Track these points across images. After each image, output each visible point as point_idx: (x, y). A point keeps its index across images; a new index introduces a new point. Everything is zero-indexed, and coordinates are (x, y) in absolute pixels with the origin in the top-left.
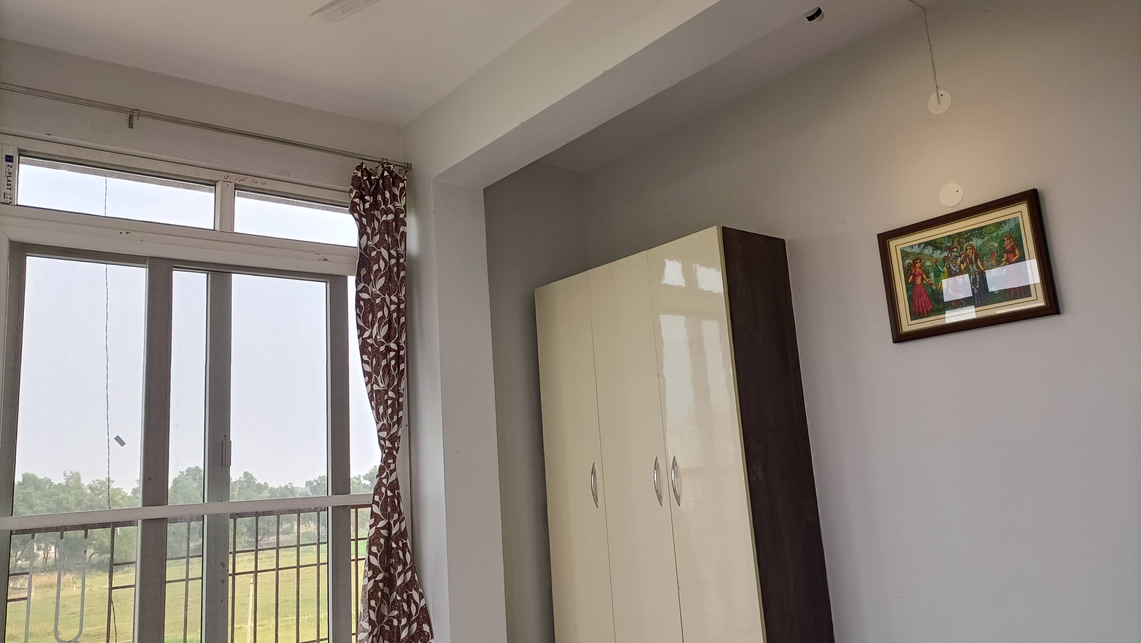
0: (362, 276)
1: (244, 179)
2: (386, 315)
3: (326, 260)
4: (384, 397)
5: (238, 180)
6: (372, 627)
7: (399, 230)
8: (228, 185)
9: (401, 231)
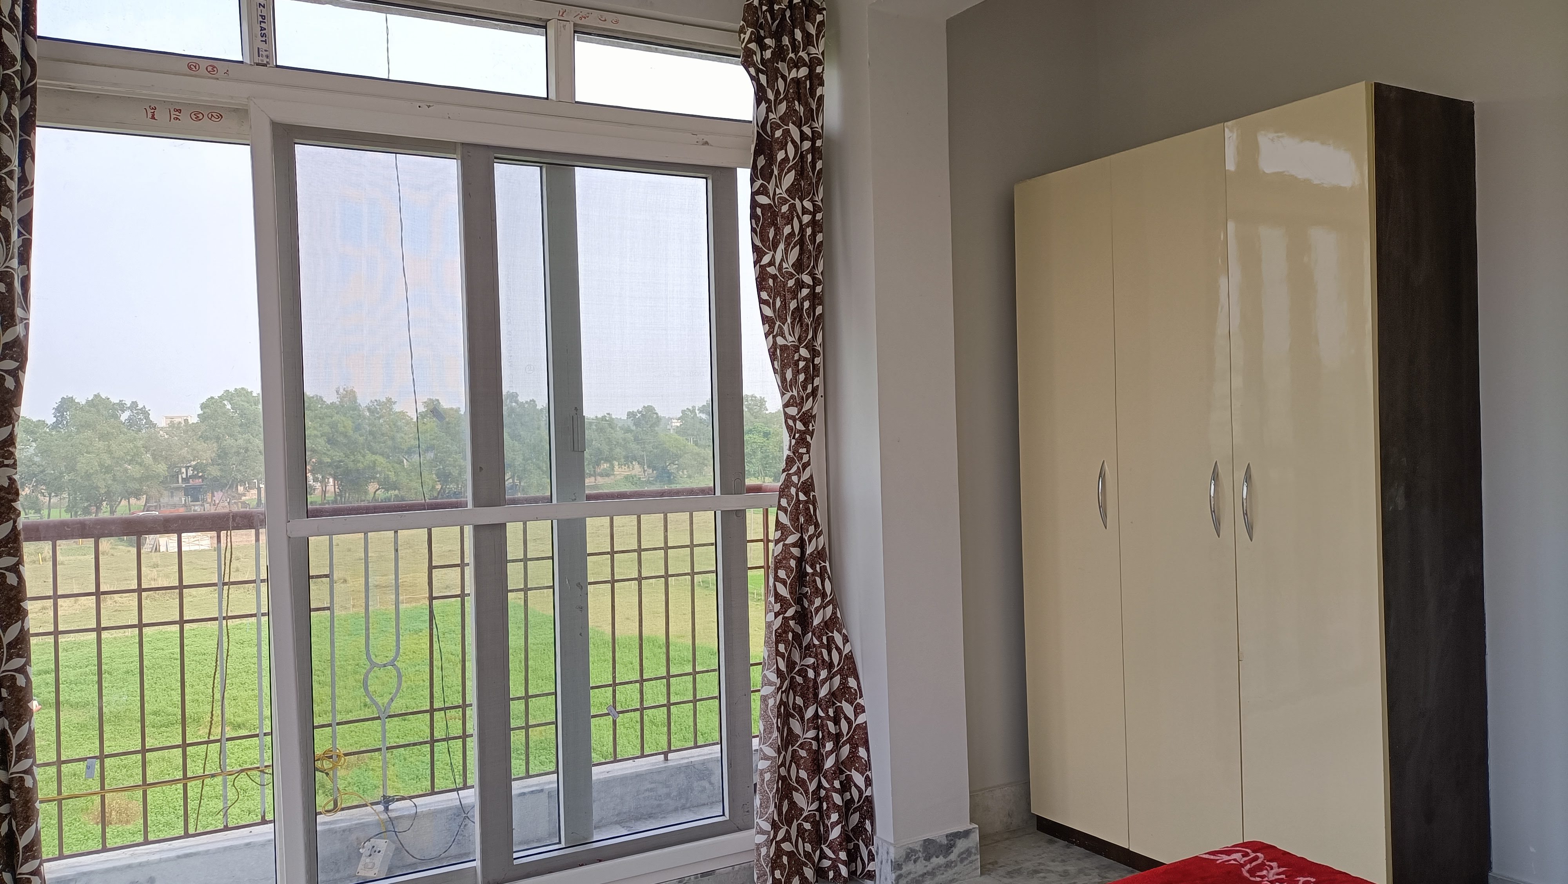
0: (759, 168)
1: (587, 15)
2: (797, 231)
3: (706, 143)
4: (794, 357)
5: (579, 17)
6: (781, 680)
7: (814, 93)
8: (564, 26)
9: (818, 95)
